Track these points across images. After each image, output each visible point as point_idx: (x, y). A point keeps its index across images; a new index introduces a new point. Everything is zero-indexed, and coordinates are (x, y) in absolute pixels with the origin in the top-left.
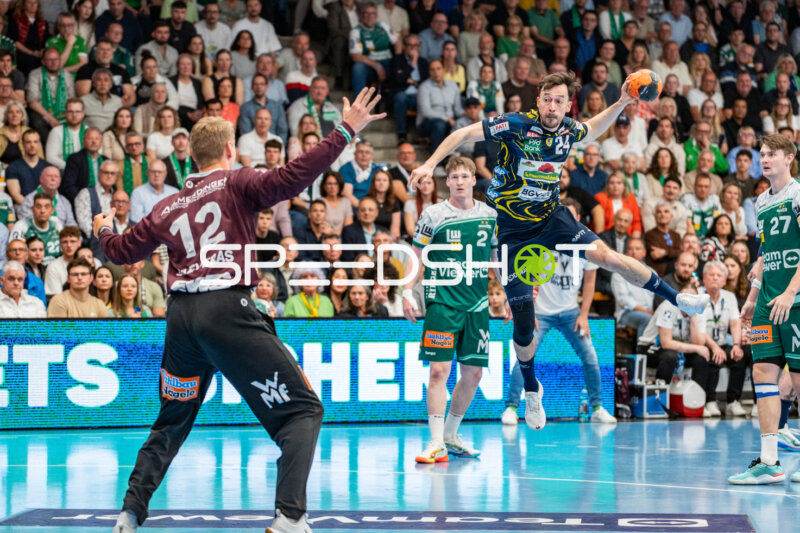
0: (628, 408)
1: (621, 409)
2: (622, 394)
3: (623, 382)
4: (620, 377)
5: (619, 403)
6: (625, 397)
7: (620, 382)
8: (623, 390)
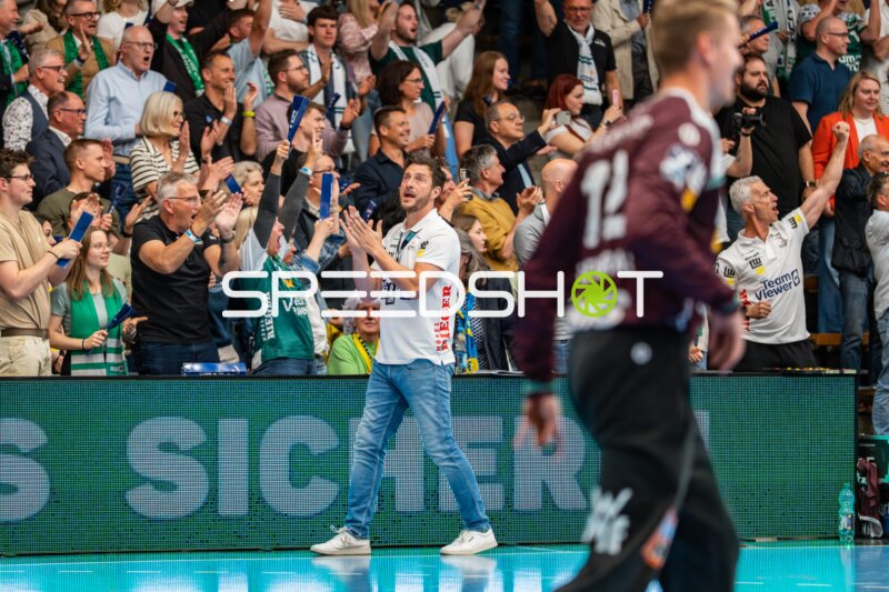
0: (877, 522)
1: (867, 523)
2: (868, 499)
3: (869, 480)
4: (864, 473)
5: (864, 514)
6: (873, 503)
7: (864, 480)
8: (870, 493)
